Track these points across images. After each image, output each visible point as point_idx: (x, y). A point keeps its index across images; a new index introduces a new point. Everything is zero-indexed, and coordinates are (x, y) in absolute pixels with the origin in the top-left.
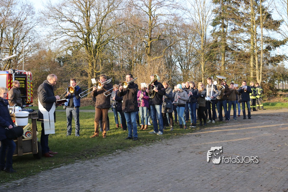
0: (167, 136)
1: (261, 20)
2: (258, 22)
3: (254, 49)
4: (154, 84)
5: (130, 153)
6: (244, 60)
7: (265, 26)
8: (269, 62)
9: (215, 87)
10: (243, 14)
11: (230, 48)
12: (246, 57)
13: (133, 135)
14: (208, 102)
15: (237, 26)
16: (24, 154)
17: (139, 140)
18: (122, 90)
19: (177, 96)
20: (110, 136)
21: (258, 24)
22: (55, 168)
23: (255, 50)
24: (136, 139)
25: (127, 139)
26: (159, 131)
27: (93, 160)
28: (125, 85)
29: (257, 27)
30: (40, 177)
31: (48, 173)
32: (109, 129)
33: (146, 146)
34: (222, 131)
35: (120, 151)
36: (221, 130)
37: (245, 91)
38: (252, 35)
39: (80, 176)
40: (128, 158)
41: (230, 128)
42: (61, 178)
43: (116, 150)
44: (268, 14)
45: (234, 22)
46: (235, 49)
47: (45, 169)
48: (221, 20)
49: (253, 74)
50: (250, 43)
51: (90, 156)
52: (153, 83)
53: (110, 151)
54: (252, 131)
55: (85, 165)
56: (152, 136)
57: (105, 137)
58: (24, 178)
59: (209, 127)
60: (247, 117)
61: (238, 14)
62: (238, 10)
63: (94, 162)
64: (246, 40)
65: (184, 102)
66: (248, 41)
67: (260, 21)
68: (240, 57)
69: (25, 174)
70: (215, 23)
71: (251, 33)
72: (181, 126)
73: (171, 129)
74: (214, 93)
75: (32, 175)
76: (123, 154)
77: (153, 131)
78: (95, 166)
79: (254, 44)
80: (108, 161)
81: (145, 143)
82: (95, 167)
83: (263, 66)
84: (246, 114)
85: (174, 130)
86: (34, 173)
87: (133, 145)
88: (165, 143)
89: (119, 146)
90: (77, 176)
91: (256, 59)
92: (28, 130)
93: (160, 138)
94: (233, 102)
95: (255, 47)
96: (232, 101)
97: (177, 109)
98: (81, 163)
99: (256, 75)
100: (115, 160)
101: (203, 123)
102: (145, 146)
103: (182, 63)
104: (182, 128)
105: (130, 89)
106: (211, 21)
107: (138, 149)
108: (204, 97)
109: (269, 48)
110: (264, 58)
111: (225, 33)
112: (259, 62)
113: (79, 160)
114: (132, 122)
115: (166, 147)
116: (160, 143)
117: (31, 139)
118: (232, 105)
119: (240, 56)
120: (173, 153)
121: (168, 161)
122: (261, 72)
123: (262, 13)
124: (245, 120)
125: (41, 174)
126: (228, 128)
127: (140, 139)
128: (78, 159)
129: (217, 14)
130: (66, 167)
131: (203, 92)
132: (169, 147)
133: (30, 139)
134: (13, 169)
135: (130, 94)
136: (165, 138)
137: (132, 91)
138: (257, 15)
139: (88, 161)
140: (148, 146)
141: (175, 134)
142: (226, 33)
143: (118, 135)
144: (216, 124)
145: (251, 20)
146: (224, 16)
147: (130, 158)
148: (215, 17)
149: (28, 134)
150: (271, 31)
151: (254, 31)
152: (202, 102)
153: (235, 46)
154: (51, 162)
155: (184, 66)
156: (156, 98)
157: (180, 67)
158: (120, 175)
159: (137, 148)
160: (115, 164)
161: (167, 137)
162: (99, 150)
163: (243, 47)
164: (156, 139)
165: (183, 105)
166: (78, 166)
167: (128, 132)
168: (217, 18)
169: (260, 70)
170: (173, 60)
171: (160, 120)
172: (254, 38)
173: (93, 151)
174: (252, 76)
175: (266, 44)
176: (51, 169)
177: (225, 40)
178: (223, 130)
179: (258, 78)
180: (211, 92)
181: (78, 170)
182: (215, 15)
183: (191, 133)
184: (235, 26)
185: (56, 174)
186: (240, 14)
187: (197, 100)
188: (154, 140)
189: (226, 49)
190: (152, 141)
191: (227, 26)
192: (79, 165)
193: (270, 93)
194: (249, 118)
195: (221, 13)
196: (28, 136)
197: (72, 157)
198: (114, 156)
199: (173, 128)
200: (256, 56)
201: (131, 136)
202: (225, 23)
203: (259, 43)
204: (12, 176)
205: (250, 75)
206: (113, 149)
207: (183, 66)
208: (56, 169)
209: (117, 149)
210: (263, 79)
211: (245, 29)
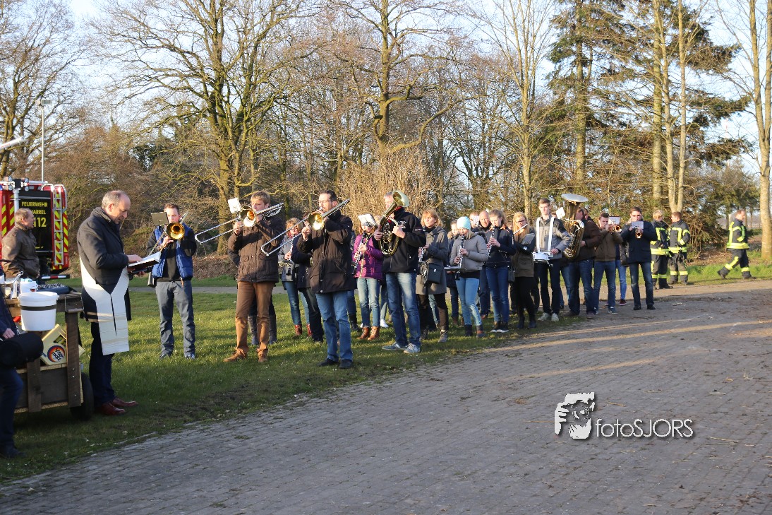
0: (432, 356)
1: (681, 45)
2: (672, 51)
3: (661, 122)
4: (395, 218)
5: (333, 404)
6: (637, 153)
7: (690, 62)
8: (702, 157)
9: (560, 225)
10: (633, 28)
11: (598, 121)
12: (642, 144)
13: (340, 354)
14: (541, 266)
15: (616, 62)
16: (45, 407)
17: (355, 368)
18: (309, 236)
19: (458, 250)
20: (279, 357)
21: (673, 56)
22: (128, 443)
23: (664, 125)
24: (349, 364)
25: (324, 365)
26: (411, 344)
27: (232, 422)
28: (318, 222)
29: (671, 64)
30: (90, 468)
31: (112, 457)
32: (275, 338)
33: (376, 384)
34: (578, 343)
35: (305, 399)
36: (575, 341)
37: (639, 234)
38: (657, 86)
39: (197, 465)
40: (327, 416)
41: (599, 334)
42: (145, 471)
43: (295, 396)
44: (698, 29)
45: (608, 51)
46: (613, 122)
47: (103, 447)
48: (575, 45)
49: (660, 190)
50: (652, 106)
51: (223, 412)
52: (393, 215)
53: (278, 399)
54: (658, 341)
55: (211, 436)
56: (392, 357)
57: (266, 360)
58: (44, 472)
59: (543, 332)
60: (644, 305)
61: (621, 28)
62: (619, 19)
63: (234, 427)
64: (640, 98)
65: (477, 264)
66: (647, 102)
67: (678, 48)
68: (625, 143)
69: (49, 462)
70: (559, 54)
71: (654, 81)
72: (470, 330)
73: (441, 338)
74: (557, 239)
75: (68, 464)
76: (312, 406)
77: (393, 343)
78: (238, 437)
79: (662, 109)
80: (271, 424)
81: (373, 375)
82: (237, 441)
83: (685, 168)
84: (641, 297)
85: (450, 341)
86: (73, 459)
87: (339, 381)
88: (425, 374)
89: (302, 385)
90: (190, 466)
91: (669, 148)
92: (55, 342)
93: (412, 363)
94: (607, 264)
95: (665, 116)
96: (604, 262)
97: (458, 283)
98: (200, 430)
99: (668, 192)
100: (292, 421)
101: (527, 321)
102: (372, 383)
103: (470, 160)
104: (471, 335)
105: (330, 233)
106: (549, 49)
107: (354, 391)
108: (529, 253)
109: (701, 121)
110: (690, 146)
111: (585, 80)
112: (675, 159)
113: (195, 423)
114: (337, 319)
115: (428, 385)
116: (412, 374)
117: (64, 366)
118: (605, 273)
119: (624, 141)
120: (448, 402)
121: (433, 422)
122: (680, 185)
123: (684, 27)
124: (637, 313)
125: (92, 460)
126: (593, 335)
127: (359, 364)
128: (191, 419)
129: (565, 30)
130: (160, 442)
131: (527, 238)
132: (437, 387)
133: (60, 366)
134: (16, 448)
135: (331, 246)
136: (425, 362)
137: (336, 235)
138: (671, 31)
139: (218, 426)
140: (380, 383)
141: (453, 350)
142: (589, 79)
143: (299, 355)
144: (562, 324)
145: (655, 46)
146: (583, 34)
147: (332, 415)
148: (559, 36)
149: (56, 353)
150: (708, 74)
151: (661, 75)
152: (525, 264)
153: (612, 116)
154: (120, 428)
155: (476, 169)
156: (400, 254)
157: (465, 170)
158: (305, 461)
159: (350, 388)
160: (292, 432)
161: (432, 360)
162: (250, 395)
163: (633, 118)
164: (402, 366)
165: (474, 274)
166: (191, 437)
167: (325, 346)
168: (563, 40)
169: (678, 178)
170: (448, 153)
171: (411, 314)
172: (663, 94)
173: (233, 399)
174: (656, 195)
175: (695, 110)
176: (118, 447)
177: (585, 100)
178: (579, 340)
179: (674, 199)
180: (548, 236)
181: (190, 448)
182: (558, 31)
183: (495, 347)
184: (613, 61)
185: (132, 460)
186: (626, 30)
187: (509, 259)
188: (397, 369)
189: (588, 124)
190: (392, 368)
191: (591, 61)
192: (196, 436)
193: (704, 239)
194: (650, 307)
195: (574, 27)
196: (57, 358)
197: (174, 413)
198: (289, 412)
199: (447, 335)
200: (667, 142)
201: (336, 356)
202: (586, 52)
203: (674, 107)
204: (14, 467)
205: (652, 194)
206: (287, 393)
207: (474, 167)
208: (133, 447)
209: (297, 393)
210: (685, 203)
211: (638, 69)
